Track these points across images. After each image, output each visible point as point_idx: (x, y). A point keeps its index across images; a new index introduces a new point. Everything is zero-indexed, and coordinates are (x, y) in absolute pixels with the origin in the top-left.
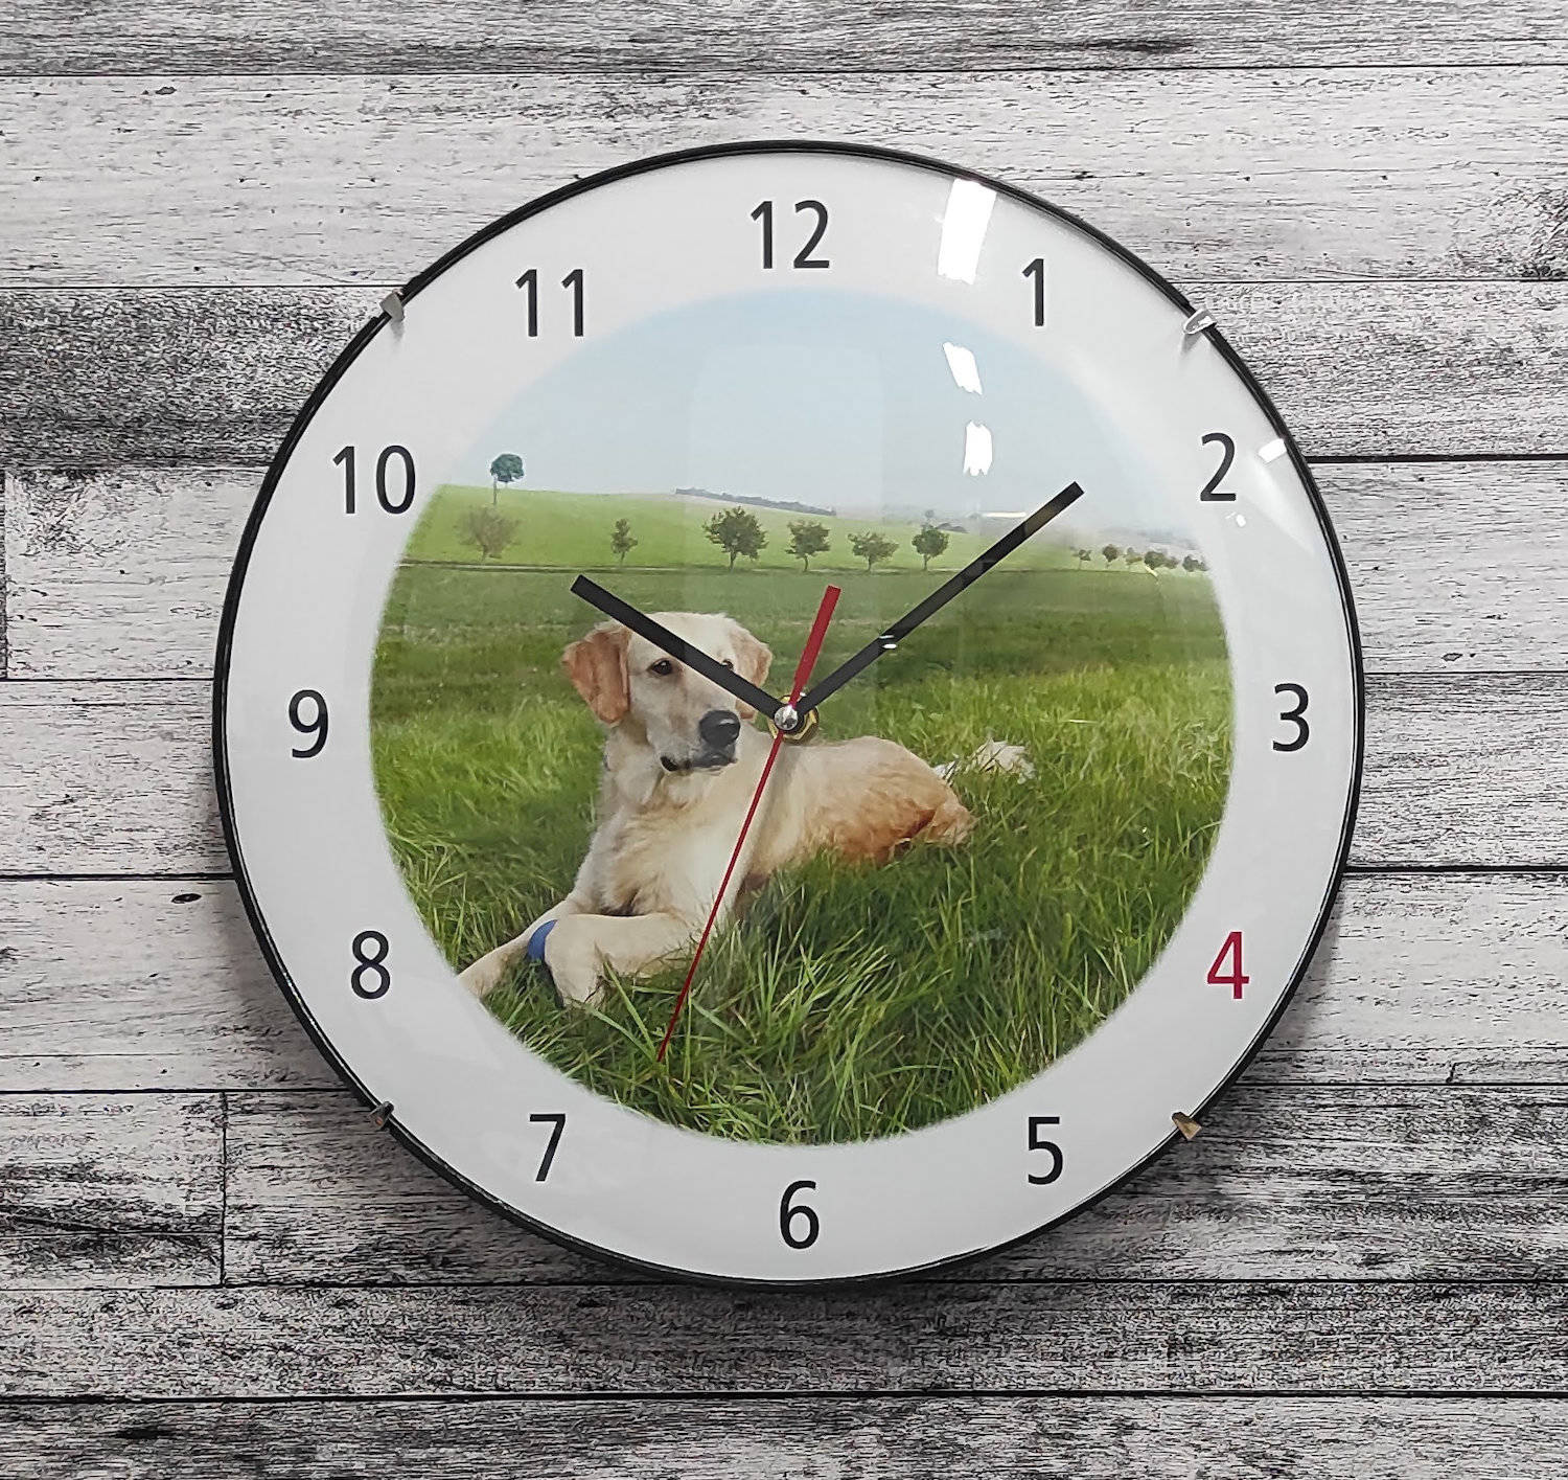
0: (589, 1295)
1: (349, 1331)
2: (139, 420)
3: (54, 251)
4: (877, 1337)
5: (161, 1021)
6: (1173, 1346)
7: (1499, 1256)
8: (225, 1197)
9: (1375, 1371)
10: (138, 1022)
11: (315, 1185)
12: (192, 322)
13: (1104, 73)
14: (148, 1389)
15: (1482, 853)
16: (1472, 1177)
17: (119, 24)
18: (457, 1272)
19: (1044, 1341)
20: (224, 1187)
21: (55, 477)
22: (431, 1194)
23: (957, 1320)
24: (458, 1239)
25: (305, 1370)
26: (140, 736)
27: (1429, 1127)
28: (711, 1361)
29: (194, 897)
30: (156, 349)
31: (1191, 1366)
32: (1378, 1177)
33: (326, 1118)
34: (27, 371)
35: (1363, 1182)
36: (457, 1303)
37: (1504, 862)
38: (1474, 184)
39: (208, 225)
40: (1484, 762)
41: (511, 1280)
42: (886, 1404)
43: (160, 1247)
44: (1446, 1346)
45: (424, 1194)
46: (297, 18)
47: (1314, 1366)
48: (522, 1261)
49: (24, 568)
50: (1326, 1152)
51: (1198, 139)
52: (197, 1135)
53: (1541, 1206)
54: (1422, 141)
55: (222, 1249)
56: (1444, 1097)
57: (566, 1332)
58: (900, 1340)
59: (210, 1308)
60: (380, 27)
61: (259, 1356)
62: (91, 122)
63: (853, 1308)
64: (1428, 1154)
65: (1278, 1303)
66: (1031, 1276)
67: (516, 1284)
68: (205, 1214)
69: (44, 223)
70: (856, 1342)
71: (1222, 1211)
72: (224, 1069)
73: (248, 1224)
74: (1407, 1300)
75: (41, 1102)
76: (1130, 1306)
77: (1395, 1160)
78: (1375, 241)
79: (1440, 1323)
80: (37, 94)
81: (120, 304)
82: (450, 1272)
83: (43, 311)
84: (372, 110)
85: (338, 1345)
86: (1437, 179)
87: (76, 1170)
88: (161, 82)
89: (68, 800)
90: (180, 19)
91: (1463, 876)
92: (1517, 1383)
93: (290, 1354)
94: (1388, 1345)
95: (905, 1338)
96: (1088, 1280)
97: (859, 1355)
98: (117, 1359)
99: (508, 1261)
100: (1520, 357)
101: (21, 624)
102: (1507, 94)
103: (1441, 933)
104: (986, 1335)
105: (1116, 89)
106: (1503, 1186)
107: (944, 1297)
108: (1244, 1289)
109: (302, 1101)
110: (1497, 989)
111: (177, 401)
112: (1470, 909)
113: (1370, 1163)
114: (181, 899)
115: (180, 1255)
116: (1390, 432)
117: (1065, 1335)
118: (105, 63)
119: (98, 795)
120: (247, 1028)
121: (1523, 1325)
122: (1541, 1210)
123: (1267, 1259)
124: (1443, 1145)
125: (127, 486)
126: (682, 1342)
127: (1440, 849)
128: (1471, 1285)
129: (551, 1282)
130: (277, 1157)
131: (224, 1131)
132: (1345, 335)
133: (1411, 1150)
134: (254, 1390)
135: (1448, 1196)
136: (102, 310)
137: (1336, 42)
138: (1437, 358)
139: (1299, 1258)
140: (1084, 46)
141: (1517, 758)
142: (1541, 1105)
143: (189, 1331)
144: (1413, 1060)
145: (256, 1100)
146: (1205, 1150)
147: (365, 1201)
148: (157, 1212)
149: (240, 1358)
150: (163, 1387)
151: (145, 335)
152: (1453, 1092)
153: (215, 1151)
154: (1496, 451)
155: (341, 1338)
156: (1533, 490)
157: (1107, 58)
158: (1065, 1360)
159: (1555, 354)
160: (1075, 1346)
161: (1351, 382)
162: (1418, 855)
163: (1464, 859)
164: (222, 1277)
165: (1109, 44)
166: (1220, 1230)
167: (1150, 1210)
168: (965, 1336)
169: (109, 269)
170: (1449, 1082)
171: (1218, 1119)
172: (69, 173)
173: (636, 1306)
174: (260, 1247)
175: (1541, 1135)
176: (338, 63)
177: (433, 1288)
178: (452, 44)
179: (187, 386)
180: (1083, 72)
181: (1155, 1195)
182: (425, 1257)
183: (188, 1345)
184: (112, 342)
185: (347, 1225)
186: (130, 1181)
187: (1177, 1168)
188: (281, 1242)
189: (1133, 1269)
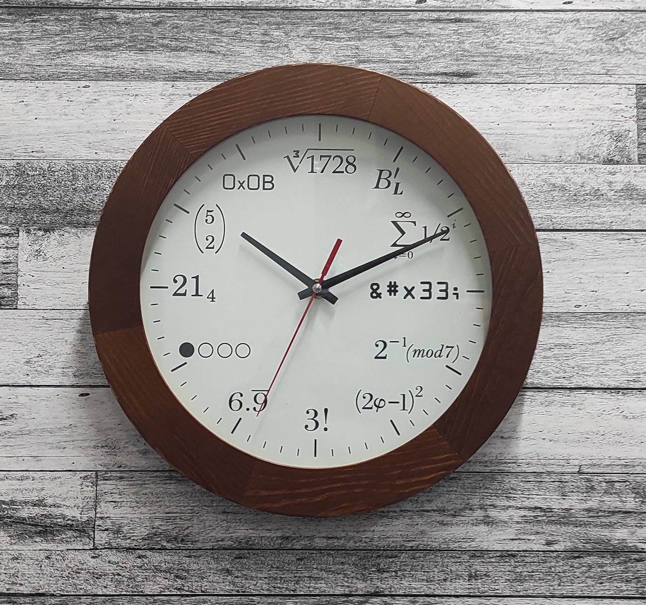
0: (238, 554)
1: (143, 568)
2: (72, 210)
3: (41, 146)
4: (353, 572)
5: (73, 443)
6: (471, 577)
7: (599, 542)
8: (96, 514)
9: (551, 587)
10: (64, 443)
11: (131, 509)
12: (93, 173)
13: (444, 85)
14: (62, 590)
15: (590, 383)
16: (588, 510)
17: (70, 61)
18: (187, 544)
19: (419, 575)
20: (96, 509)
21: (39, 231)
22: (177, 513)
23: (385, 566)
24: (188, 531)
25: (126, 584)
26: (68, 331)
27: (571, 490)
28: (287, 581)
29: (88, 394)
30: (79, 183)
31: (477, 585)
32: (550, 510)
33: (136, 482)
34: (30, 191)
35: (545, 512)
36: (187, 557)
37: (599, 386)
38: (584, 128)
39: (100, 137)
40: (590, 347)
41: (208, 548)
42: (356, 599)
43: (70, 533)
44: (578, 577)
45: (174, 513)
46: (137, 60)
47: (526, 585)
48: (213, 540)
49: (25, 266)
50: (530, 500)
51: (480, 109)
52: (86, 489)
53: (615, 521)
54: (564, 111)
55: (94, 535)
56: (576, 478)
57: (230, 569)
58: (362, 573)
59: (89, 558)
60: (169, 64)
61: (108, 578)
62: (58, 98)
63: (343, 560)
64: (570, 501)
65: (513, 560)
66: (414, 548)
67: (210, 550)
68: (88, 520)
69: (38, 135)
70: (345, 574)
71: (489, 523)
72: (97, 462)
73: (105, 524)
74: (563, 559)
75: (25, 475)
76: (453, 560)
77: (557, 503)
78: (547, 148)
79: (576, 568)
80: (37, 87)
81: (66, 166)
82: (184, 544)
83: (36, 168)
84: (165, 95)
85: (139, 573)
86: (571, 125)
87: (37, 502)
88: (85, 83)
89: (39, 356)
90: (92, 60)
91: (583, 391)
92: (607, 592)
93: (120, 577)
94: (556, 577)
95: (364, 573)
96: (437, 550)
97: (346, 579)
98: (51, 579)
99: (207, 540)
100: (603, 192)
101: (24, 287)
102: (596, 95)
103: (575, 413)
104: (396, 572)
105: (448, 90)
106: (600, 514)
107: (380, 556)
108: (498, 555)
109: (127, 475)
110: (597, 436)
111: (87, 203)
112: (586, 404)
113: (548, 504)
114: (82, 395)
115: (77, 537)
116: (553, 220)
117: (427, 572)
118: (63, 76)
119: (51, 354)
120: (106, 446)
121: (609, 569)
122: (615, 523)
123: (508, 542)
124: (577, 497)
125: (66, 235)
126: (276, 573)
127: (574, 381)
128: (589, 553)
129: (224, 549)
130: (117, 497)
131: (96, 487)
132: (535, 183)
133: (564, 499)
134: (105, 591)
135: (579, 517)
136: (59, 168)
137: (532, 74)
138: (570, 193)
139: (520, 542)
140: (436, 74)
141: (604, 346)
142: (615, 482)
143: (80, 567)
144: (564, 464)
145: (109, 475)
146: (483, 498)
147: (151, 515)
148: (69, 520)
149: (100, 578)
150: (69, 590)
151: (75, 178)
152: (580, 476)
153: (93, 495)
154: (594, 228)
155: (140, 571)
156: (609, 243)
157: (445, 79)
158: (427, 582)
159: (616, 192)
160: (432, 576)
161: (538, 201)
162: (565, 383)
163: (584, 385)
164: (94, 545)
165: (446, 74)
166: (489, 530)
167: (461, 522)
168: (388, 572)
169: (63, 153)
170: (578, 472)
171: (488, 486)
172: (48, 117)
173: (258, 559)
174: (109, 533)
175: (615, 493)
176: (152, 77)
177: (177, 551)
178: (196, 70)
179: (91, 197)
180: (436, 84)
181: (463, 516)
182: (174, 538)
183: (79, 573)
184: (63, 180)
185: (144, 525)
186: (58, 507)
187: (472, 506)
188: (118, 532)
189: (454, 546)
